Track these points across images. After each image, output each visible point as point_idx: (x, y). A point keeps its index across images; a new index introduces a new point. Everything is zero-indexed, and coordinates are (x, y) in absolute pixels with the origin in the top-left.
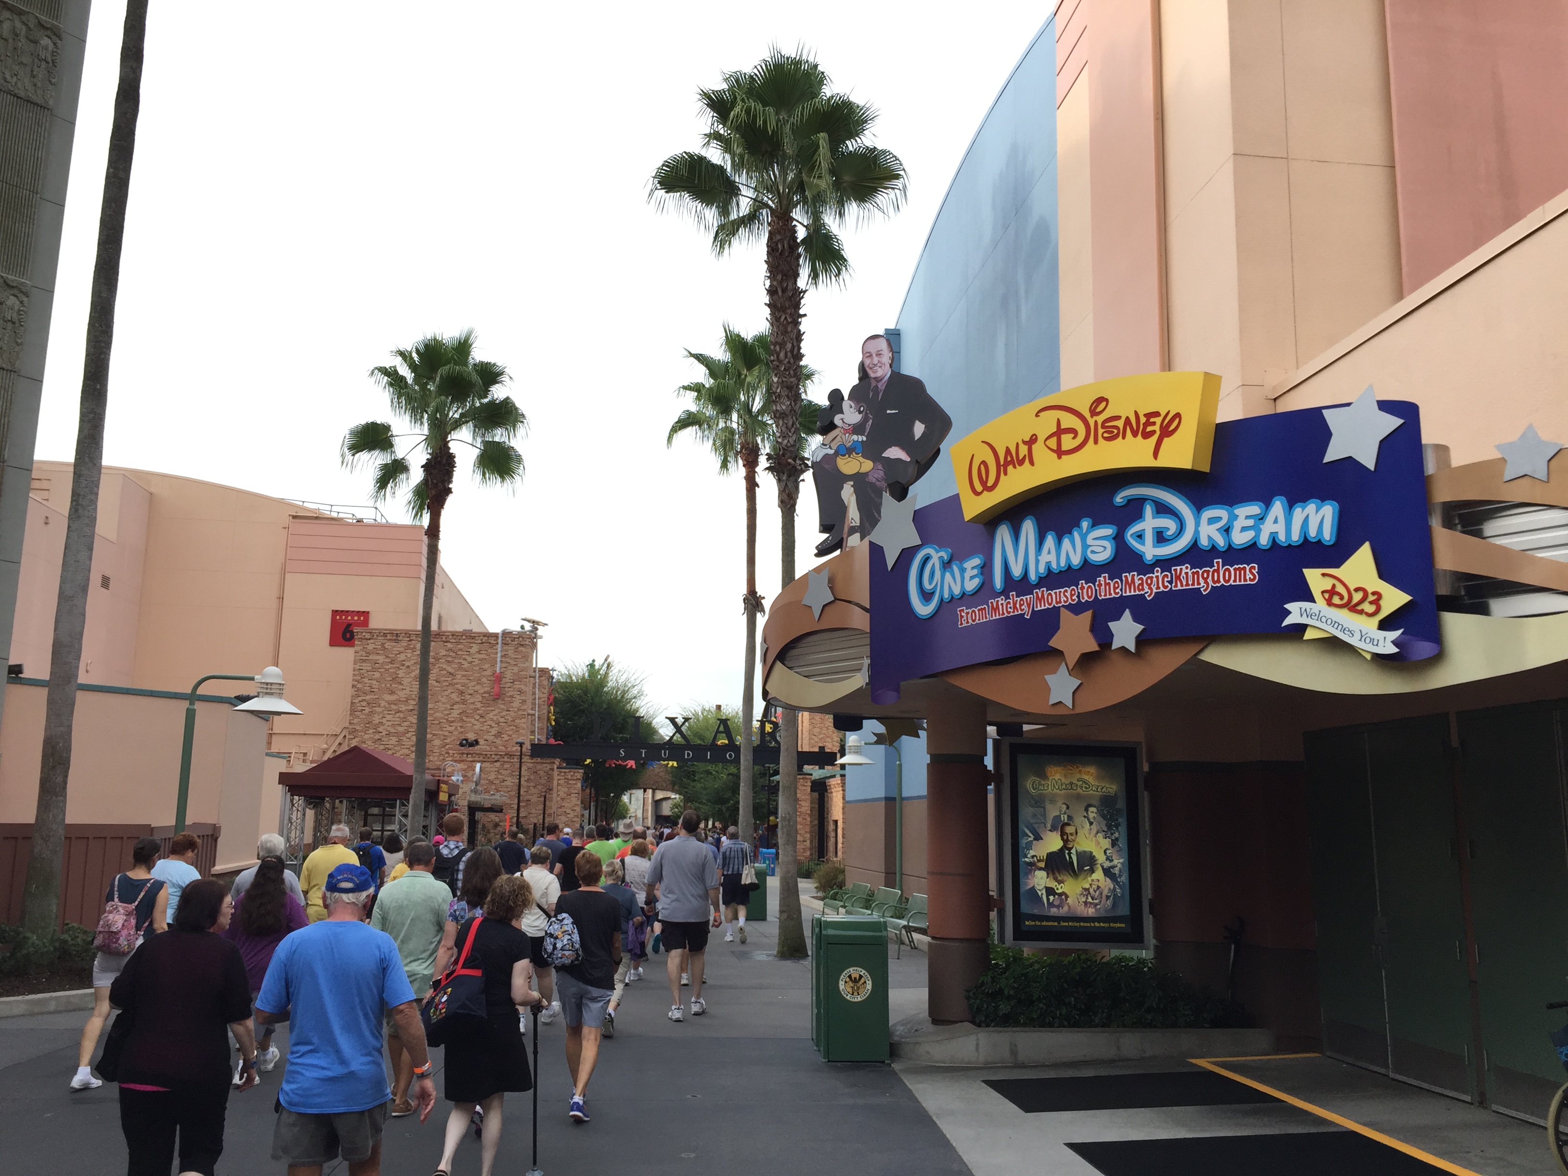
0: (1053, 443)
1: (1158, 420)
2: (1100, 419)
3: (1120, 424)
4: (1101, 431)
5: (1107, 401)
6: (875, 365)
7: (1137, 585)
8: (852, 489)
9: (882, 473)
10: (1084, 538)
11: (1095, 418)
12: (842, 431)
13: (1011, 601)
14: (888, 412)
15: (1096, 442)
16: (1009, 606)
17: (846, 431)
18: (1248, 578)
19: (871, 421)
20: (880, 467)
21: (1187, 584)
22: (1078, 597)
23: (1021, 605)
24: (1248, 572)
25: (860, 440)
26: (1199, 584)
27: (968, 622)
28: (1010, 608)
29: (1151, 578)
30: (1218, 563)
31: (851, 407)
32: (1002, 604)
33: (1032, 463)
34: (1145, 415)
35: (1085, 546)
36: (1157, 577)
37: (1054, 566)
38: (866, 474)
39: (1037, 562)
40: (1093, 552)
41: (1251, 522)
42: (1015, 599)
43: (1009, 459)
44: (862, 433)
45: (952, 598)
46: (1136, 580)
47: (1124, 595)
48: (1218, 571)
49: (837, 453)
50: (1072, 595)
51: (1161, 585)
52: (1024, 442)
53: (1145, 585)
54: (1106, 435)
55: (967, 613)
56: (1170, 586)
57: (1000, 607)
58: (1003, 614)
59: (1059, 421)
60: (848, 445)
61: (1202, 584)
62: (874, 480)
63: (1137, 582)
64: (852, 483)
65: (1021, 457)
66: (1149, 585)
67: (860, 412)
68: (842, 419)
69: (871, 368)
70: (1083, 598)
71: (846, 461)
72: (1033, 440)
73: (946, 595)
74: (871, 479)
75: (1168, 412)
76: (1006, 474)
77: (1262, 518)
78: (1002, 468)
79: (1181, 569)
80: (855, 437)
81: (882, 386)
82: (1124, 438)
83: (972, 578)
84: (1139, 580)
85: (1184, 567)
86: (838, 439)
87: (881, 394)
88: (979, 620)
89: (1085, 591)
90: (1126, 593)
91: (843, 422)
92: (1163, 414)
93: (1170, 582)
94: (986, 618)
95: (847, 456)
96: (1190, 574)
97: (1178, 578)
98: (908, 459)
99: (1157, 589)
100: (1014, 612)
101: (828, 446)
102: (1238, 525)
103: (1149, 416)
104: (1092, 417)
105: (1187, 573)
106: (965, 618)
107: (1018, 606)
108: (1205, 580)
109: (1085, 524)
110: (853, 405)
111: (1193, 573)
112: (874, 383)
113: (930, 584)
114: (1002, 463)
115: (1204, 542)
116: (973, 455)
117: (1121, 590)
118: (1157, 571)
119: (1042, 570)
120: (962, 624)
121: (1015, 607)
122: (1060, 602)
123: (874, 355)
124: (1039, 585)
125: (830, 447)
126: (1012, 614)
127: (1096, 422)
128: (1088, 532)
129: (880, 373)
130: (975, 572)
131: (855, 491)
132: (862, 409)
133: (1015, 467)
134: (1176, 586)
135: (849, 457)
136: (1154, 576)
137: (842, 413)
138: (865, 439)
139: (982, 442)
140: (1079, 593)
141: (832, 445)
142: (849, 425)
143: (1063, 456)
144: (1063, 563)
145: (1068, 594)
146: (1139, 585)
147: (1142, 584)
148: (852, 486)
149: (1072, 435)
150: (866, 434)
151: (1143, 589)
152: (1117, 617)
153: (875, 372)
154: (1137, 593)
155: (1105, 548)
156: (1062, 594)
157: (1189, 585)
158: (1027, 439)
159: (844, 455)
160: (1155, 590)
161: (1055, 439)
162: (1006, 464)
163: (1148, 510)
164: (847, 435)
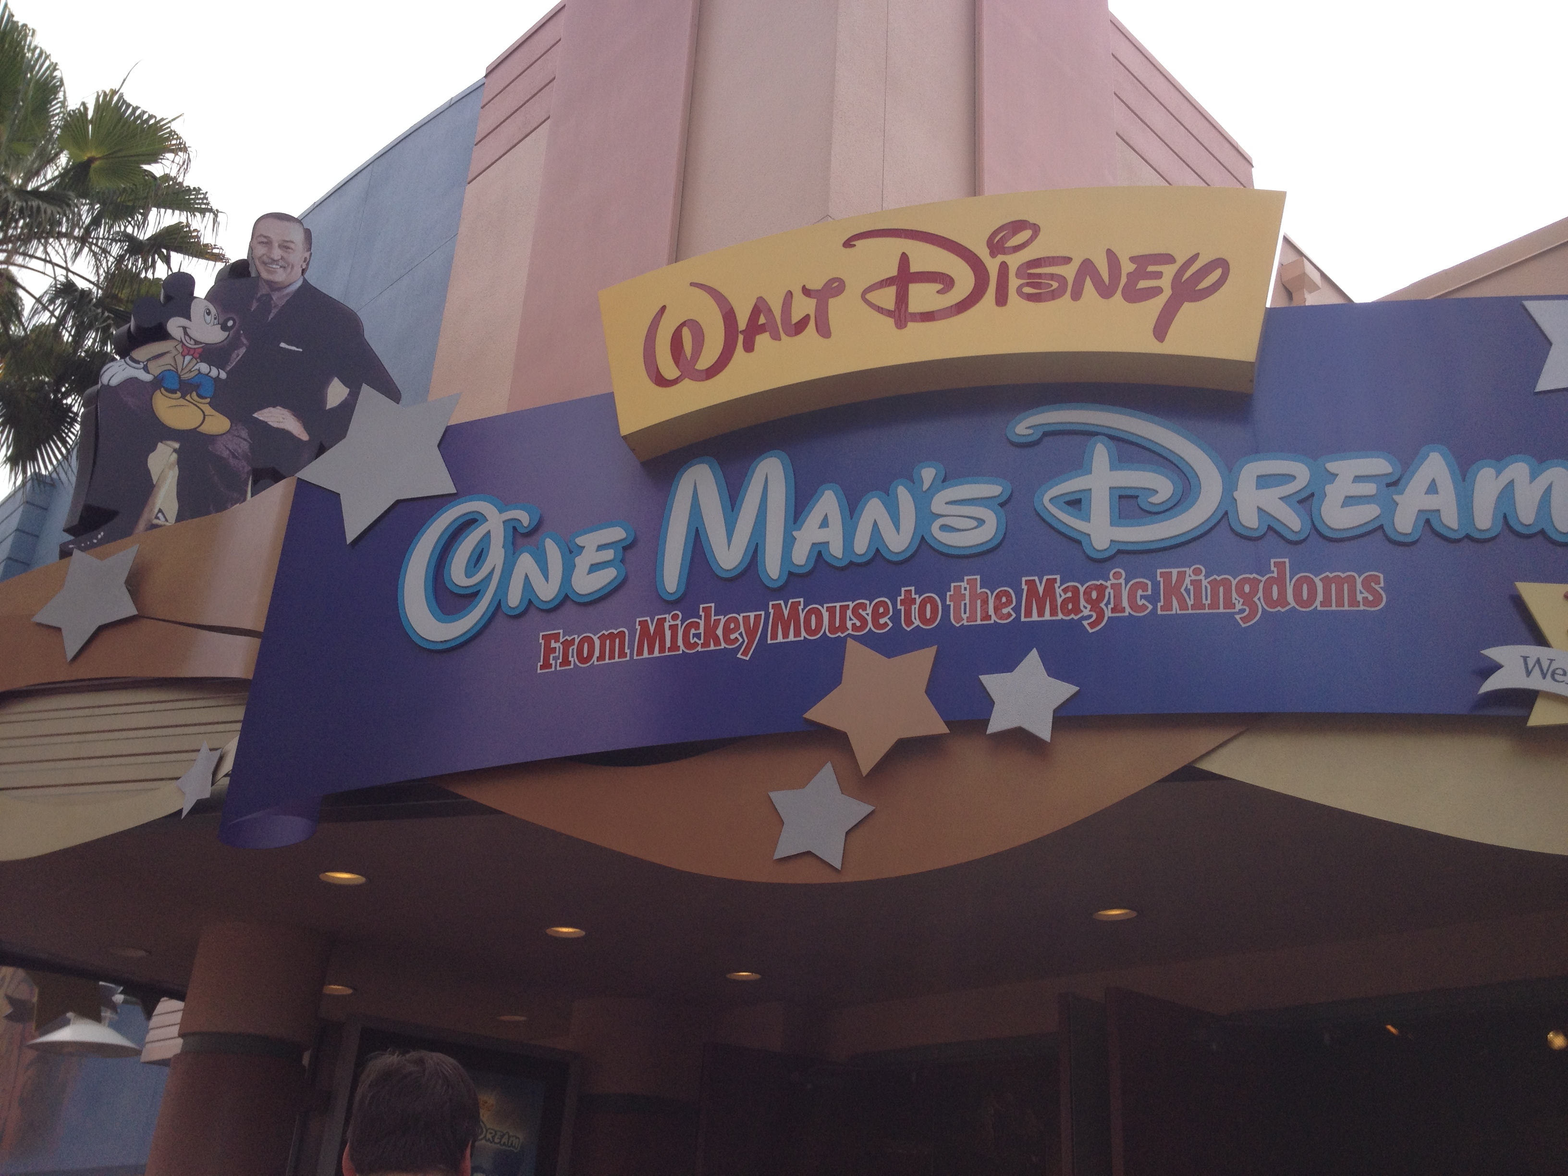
0: (887, 297)
1: (1169, 271)
2: (1014, 261)
3: (1069, 272)
4: (1014, 283)
5: (1036, 229)
6: (274, 261)
7: (1059, 601)
8: (175, 456)
9: (245, 446)
10: (923, 501)
11: (1000, 258)
12: (179, 347)
13: (702, 623)
14: (283, 345)
15: (1001, 299)
16: (693, 631)
17: (187, 351)
18: (1359, 598)
19: (243, 350)
20: (244, 434)
21: (1198, 604)
22: (896, 618)
23: (727, 631)
24: (1359, 586)
25: (214, 372)
26: (1229, 604)
27: (566, 662)
28: (698, 636)
29: (1101, 589)
30: (1280, 566)
31: (209, 313)
32: (673, 628)
33: (824, 331)
34: (1132, 259)
35: (925, 515)
36: (1116, 588)
37: (836, 550)
38: (212, 438)
39: (789, 542)
40: (943, 528)
41: (1369, 489)
42: (713, 618)
43: (762, 320)
44: (220, 366)
45: (530, 604)
46: (1058, 591)
47: (1023, 619)
48: (1280, 581)
49: (158, 383)
50: (876, 616)
51: (1125, 603)
52: (806, 292)
53: (1082, 602)
54: (1028, 290)
55: (567, 644)
56: (1150, 607)
57: (668, 634)
58: (674, 646)
59: (904, 260)
60: (185, 376)
61: (1239, 606)
62: (226, 454)
63: (1060, 596)
64: (177, 445)
65: (796, 317)
66: (1095, 605)
67: (224, 328)
68: (185, 328)
69: (265, 263)
70: (909, 622)
71: (174, 402)
72: (835, 287)
73: (514, 599)
74: (221, 449)
75: (1196, 257)
76: (749, 347)
77: (1394, 484)
78: (741, 338)
79: (1181, 576)
80: (204, 367)
81: (279, 299)
82: (1077, 295)
83: (594, 568)
84: (1065, 591)
85: (1189, 571)
86: (167, 359)
87: (274, 311)
88: (601, 657)
89: (915, 608)
90: (1029, 613)
91: (186, 333)
92: (1180, 260)
93: (1153, 599)
94: (622, 654)
95: (179, 394)
96: (1205, 583)
97: (1173, 590)
98: (305, 437)
99: (1113, 610)
100: (706, 644)
101: (142, 365)
102: (1335, 493)
103: (1142, 261)
104: (993, 255)
105: (1196, 584)
106: (559, 653)
107: (720, 632)
108: (1248, 599)
109: (928, 474)
110: (213, 311)
111: (1214, 585)
112: (264, 290)
113: (469, 574)
114: (742, 324)
115: (1249, 519)
116: (664, 308)
117: (1017, 609)
118: (1117, 576)
119: (801, 556)
120: (546, 665)
121: (710, 632)
122: (843, 628)
123: (276, 245)
124: (782, 591)
125: (146, 369)
126: (699, 649)
127: (1004, 267)
128: (934, 489)
129: (280, 276)
130: (608, 555)
131: (179, 462)
132: (230, 323)
133: (776, 337)
134: (1168, 606)
135: (183, 397)
136: (1108, 584)
137: (188, 318)
138: (223, 375)
139: (692, 284)
140: (897, 612)
141: (151, 366)
142: (196, 342)
143: (910, 324)
144: (861, 545)
145: (867, 613)
146: (1065, 602)
147: (1075, 599)
148: (175, 451)
149: (939, 286)
150: (228, 369)
151: (1077, 610)
152: (1008, 664)
153: (272, 272)
154: (1060, 616)
155: (981, 522)
156: (849, 613)
157: (1203, 607)
158: (816, 284)
159: (173, 392)
160: (1108, 613)
161: (892, 291)
162: (754, 329)
163: (1101, 454)
164: (188, 358)
